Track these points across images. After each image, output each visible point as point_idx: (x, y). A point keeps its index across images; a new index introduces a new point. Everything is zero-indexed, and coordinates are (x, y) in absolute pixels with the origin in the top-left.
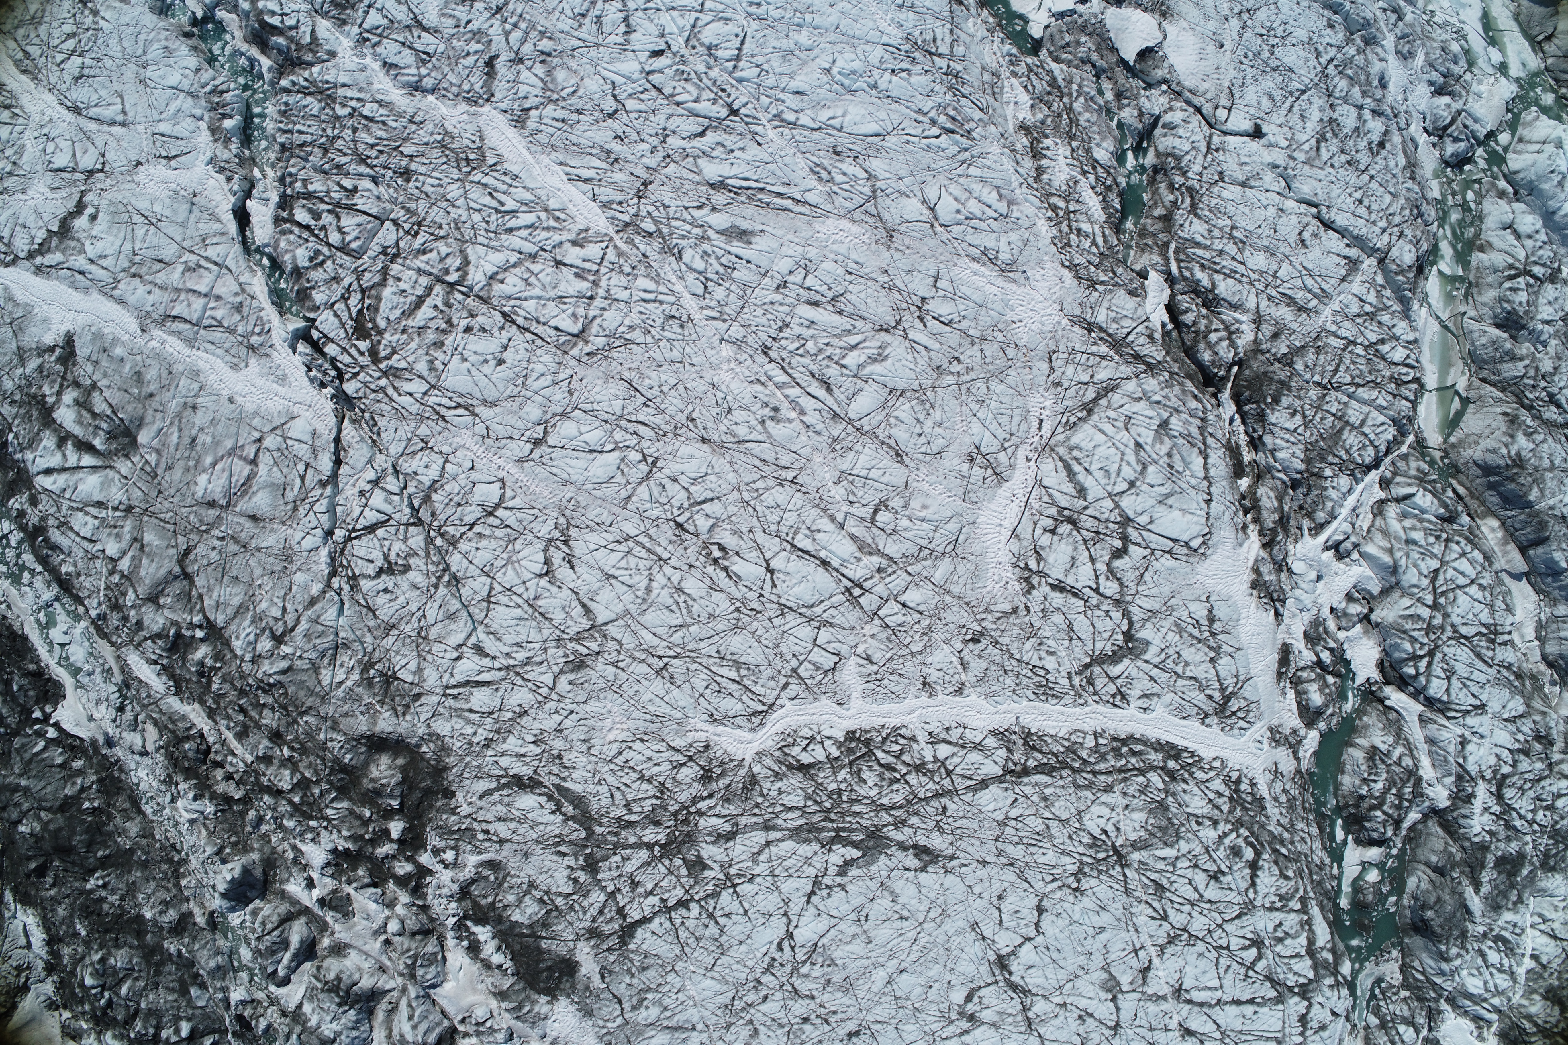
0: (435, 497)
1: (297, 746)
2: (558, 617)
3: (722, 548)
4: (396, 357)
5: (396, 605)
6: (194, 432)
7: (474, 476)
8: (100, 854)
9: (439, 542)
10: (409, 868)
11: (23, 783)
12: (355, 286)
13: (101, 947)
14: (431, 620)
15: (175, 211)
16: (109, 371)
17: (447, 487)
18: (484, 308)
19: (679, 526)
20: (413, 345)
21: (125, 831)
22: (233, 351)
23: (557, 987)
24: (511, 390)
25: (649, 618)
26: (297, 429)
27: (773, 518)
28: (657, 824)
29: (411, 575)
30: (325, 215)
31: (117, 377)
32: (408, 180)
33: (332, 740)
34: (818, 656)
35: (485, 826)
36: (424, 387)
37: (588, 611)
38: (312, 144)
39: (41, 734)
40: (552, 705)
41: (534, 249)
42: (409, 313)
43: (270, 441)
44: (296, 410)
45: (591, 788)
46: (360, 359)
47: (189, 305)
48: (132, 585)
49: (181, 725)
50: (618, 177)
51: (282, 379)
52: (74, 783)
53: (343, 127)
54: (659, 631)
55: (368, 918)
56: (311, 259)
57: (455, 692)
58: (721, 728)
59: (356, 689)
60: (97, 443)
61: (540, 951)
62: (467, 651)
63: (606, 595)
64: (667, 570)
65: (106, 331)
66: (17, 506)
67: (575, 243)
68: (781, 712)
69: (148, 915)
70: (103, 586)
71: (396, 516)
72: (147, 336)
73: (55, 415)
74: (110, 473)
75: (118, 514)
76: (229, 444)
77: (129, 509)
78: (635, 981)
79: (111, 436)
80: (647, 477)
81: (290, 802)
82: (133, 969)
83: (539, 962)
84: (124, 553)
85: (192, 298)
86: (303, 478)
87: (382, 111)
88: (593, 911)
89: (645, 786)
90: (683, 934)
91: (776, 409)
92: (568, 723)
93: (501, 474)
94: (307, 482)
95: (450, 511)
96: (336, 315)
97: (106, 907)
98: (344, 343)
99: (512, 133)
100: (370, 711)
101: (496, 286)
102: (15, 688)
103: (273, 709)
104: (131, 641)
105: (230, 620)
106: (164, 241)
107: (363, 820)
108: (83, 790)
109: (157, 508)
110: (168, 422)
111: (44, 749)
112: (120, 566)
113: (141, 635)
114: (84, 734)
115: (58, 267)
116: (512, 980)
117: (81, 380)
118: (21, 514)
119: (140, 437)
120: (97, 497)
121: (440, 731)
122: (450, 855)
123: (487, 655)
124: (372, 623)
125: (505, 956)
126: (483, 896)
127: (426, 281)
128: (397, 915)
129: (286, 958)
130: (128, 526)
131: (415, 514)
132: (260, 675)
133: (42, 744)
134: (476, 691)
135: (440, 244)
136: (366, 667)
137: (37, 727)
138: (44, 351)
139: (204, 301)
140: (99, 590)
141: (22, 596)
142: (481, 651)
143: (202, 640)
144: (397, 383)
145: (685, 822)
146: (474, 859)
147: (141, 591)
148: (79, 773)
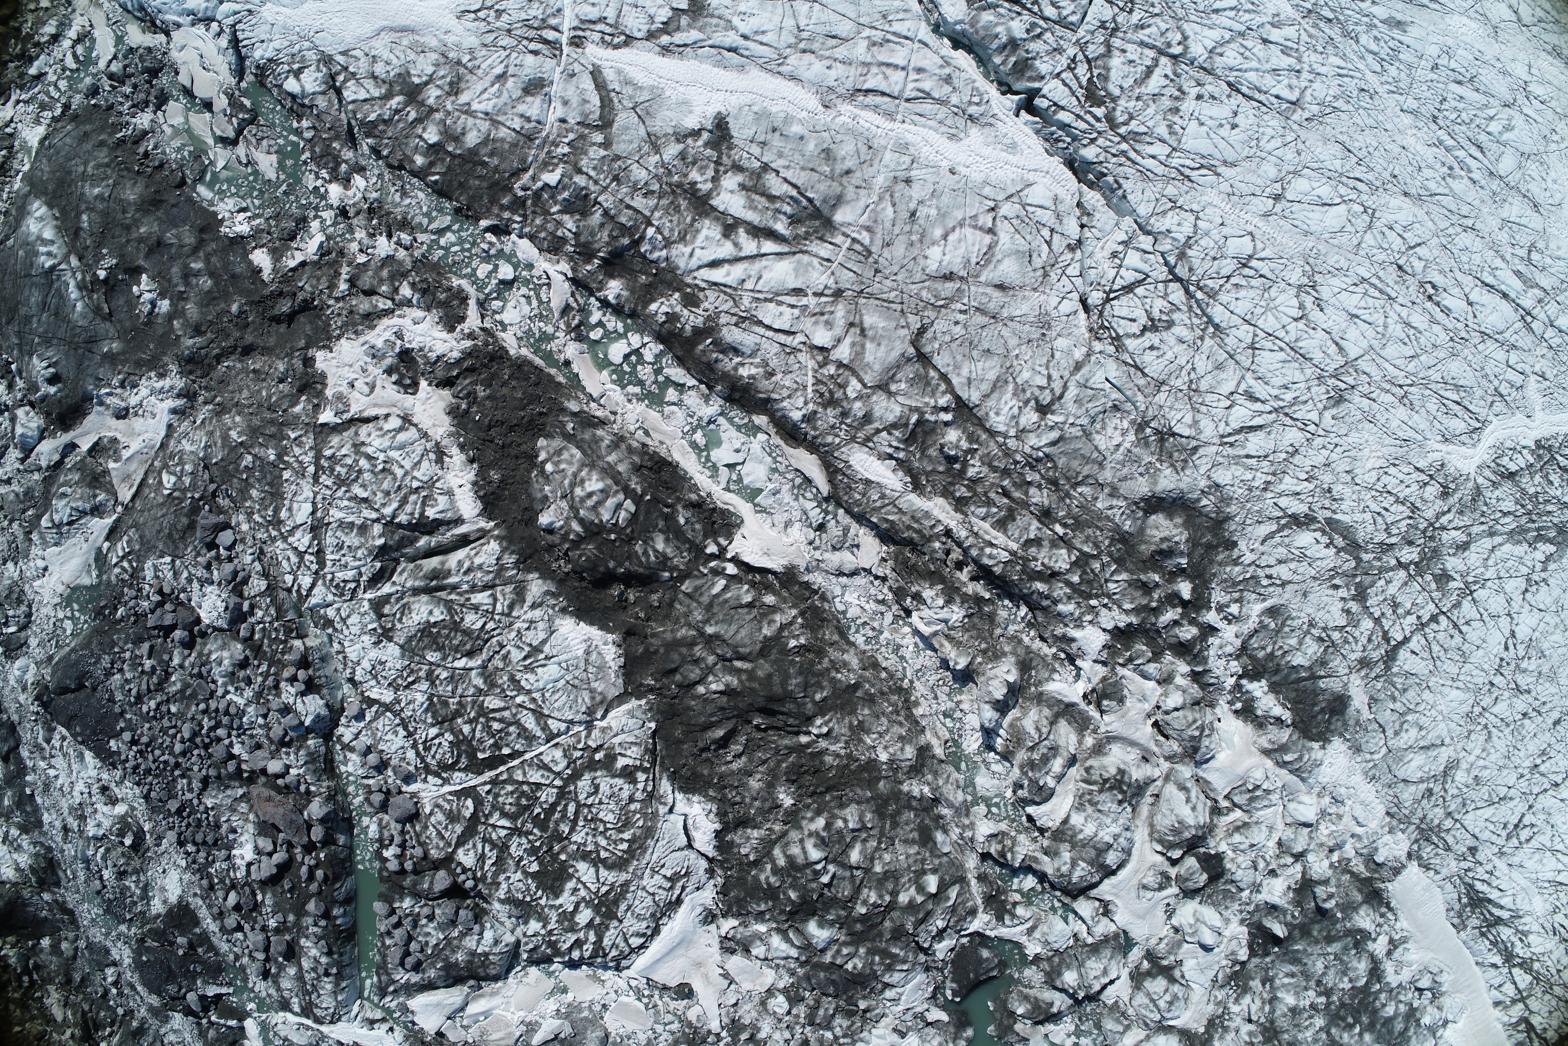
0: (1190, 252)
1: (1070, 522)
2: (1318, 356)
3: (1434, 287)
4: (1134, 123)
5: (1164, 361)
6: (912, 206)
7: (1226, 231)
8: (818, 697)
9: (1199, 295)
10: (1194, 631)
11: (710, 630)
12: (1080, 57)
13: (818, 813)
14: (1201, 371)
16: (786, 152)
17: (1203, 242)
18: (1210, 78)
19: (1400, 268)
20: (1151, 111)
21: (845, 664)
23: (1328, 729)
24: (1247, 152)
25: (1389, 352)
26: (1037, 195)
27: (1464, 259)
28: (1410, 543)
29: (1176, 330)
31: (797, 156)
33: (1111, 507)
34: (1511, 375)
35: (1268, 571)
36: (1168, 150)
37: (1341, 349)
40: (1318, 441)
41: (1242, 29)
42: (1139, 82)
43: (1007, 209)
44: (1031, 177)
45: (1358, 517)
46: (1098, 125)
47: (886, 78)
48: (854, 373)
49: (927, 523)
51: (1012, 147)
52: (771, 622)
54: (1398, 362)
55: (1144, 698)
56: (1028, 32)
57: (1231, 439)
58: (1451, 447)
59: (1136, 450)
60: (781, 227)
61: (1316, 692)
62: (1240, 399)
63: (1353, 333)
64: (1397, 308)
65: (774, 110)
66: (663, 309)
67: (1273, 26)
68: (1491, 427)
69: (884, 757)
70: (810, 381)
71: (1154, 275)
72: (832, 113)
73: (714, 202)
74: (806, 258)
75: (823, 299)
76: (959, 215)
77: (838, 294)
78: (1398, 706)
79: (794, 220)
80: (1370, 227)
81: (1069, 584)
82: (864, 828)
83: (1315, 704)
84: (839, 341)
85: (889, 71)
86: (1049, 243)
88: (1364, 640)
89: (1401, 508)
90: (1435, 648)
91: (1451, 169)
92: (1334, 456)
93: (1250, 228)
94: (1055, 247)
95: (1207, 264)
96: (1065, 84)
97: (828, 759)
98: (1078, 110)
100: (1150, 471)
101: (1218, 59)
102: (682, 521)
103: (1039, 487)
104: (853, 439)
105: (986, 396)
106: (835, 17)
107: (1146, 588)
108: (782, 627)
109: (875, 288)
110: (875, 198)
111: (726, 588)
112: (836, 355)
113: (869, 429)
114: (775, 564)
115: (695, 45)
116: (1288, 731)
117: (745, 163)
118: (672, 317)
119: (839, 217)
120: (792, 284)
121: (1221, 481)
122: (1234, 609)
123: (1257, 400)
124: (1142, 382)
125: (1284, 706)
126: (1262, 647)
127: (1151, 53)
128: (1178, 687)
129: (1057, 765)
130: (840, 311)
131: (1171, 271)
132: (1027, 450)
133: (721, 583)
134: (1250, 436)
135: (1157, 20)
136: (1140, 427)
137: (713, 564)
138: (686, 136)
139: (903, 74)
140: (805, 387)
141: (666, 417)
142: (1251, 397)
143: (946, 424)
144: (1138, 147)
145: (1432, 538)
146: (1258, 608)
147: (868, 379)
148: (773, 609)
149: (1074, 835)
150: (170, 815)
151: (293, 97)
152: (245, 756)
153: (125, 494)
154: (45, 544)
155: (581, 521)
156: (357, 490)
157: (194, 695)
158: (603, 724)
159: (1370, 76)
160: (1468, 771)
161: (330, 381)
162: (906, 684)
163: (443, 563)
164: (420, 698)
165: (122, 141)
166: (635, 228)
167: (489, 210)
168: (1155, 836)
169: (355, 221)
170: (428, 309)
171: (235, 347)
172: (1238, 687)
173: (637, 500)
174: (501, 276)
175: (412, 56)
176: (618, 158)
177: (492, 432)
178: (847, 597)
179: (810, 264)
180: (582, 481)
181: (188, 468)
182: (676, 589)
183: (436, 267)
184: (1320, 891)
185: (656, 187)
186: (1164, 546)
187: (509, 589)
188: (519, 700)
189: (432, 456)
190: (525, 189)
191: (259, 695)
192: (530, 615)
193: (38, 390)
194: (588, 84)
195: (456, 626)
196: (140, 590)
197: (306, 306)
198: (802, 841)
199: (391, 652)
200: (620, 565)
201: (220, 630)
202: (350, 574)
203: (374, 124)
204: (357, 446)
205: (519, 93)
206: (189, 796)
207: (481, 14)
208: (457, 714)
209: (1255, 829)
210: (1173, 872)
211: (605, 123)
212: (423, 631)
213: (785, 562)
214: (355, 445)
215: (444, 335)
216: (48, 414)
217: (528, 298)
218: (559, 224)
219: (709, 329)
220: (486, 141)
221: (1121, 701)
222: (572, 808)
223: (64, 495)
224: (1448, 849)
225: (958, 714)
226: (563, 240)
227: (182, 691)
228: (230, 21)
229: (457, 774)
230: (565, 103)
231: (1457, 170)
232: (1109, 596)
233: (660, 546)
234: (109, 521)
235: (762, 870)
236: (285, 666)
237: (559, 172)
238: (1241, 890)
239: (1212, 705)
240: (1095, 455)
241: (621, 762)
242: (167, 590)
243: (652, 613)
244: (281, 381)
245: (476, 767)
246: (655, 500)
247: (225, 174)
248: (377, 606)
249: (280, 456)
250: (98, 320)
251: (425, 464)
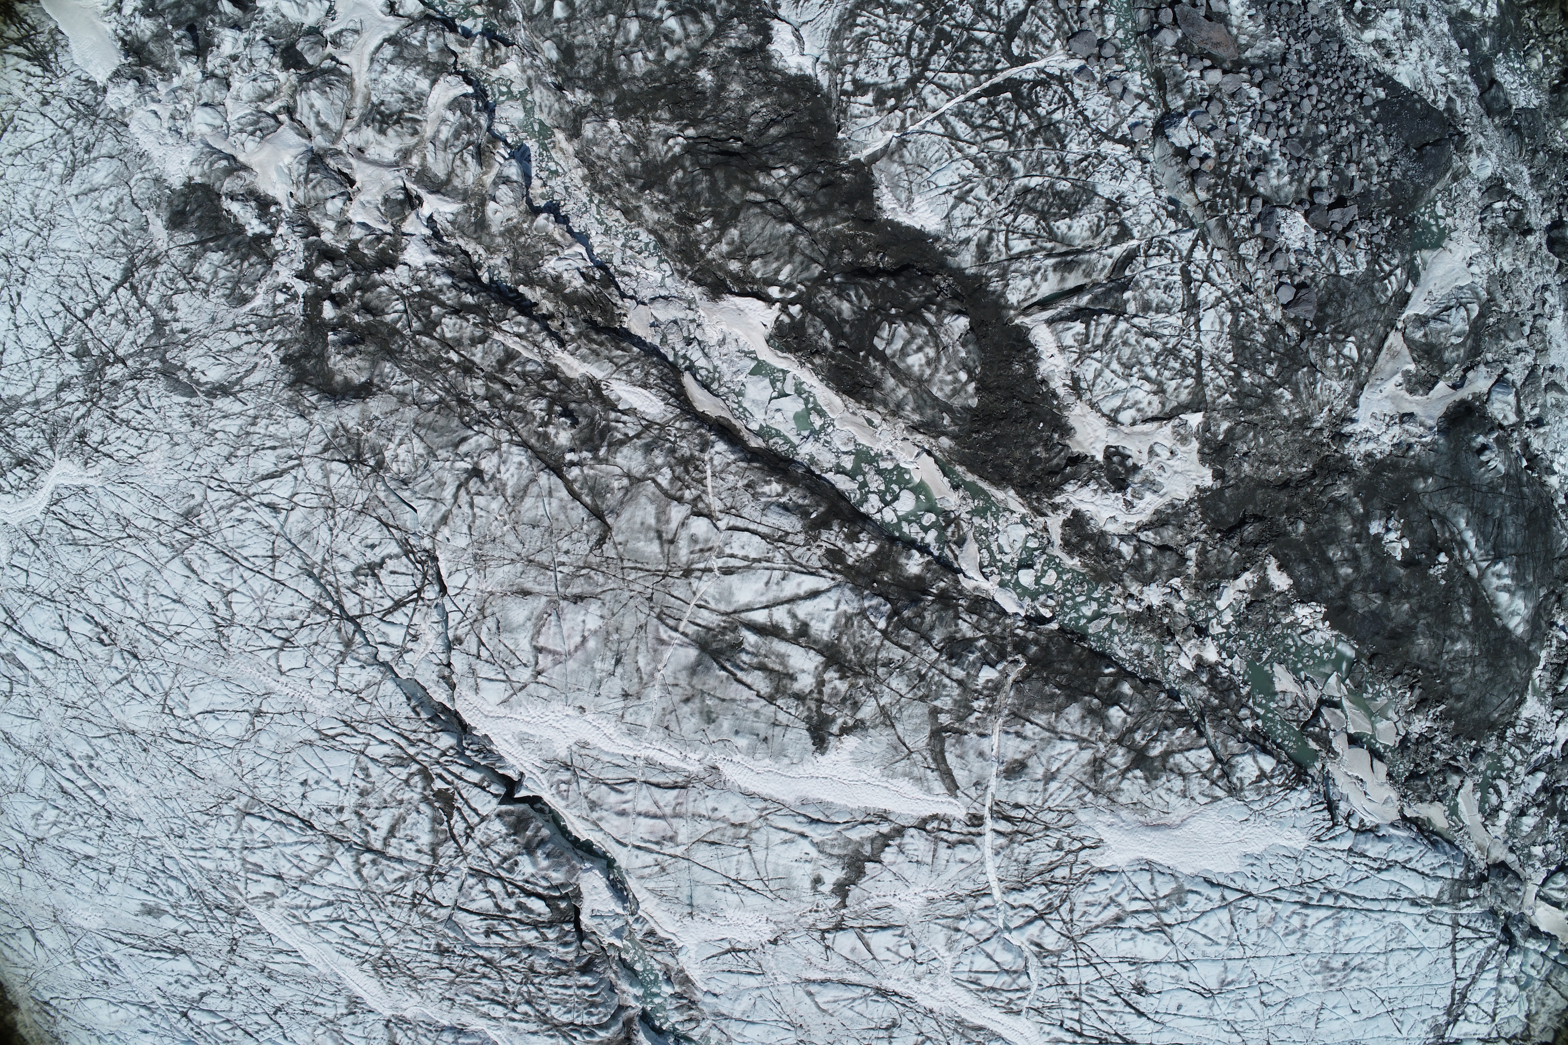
0: (341, 647)
1: (443, 365)
2: (210, 556)
3: (101, 641)
4: (404, 777)
5: (361, 534)
6: (619, 670)
7: (306, 674)
8: (680, 174)
9: (329, 605)
10: (318, 273)
11: (789, 227)
12: (462, 841)
13: (673, 65)
14: (324, 528)
15: (710, 896)
16: (752, 717)
17: (329, 659)
18: (332, 831)
19: (135, 657)
20: (388, 790)
21: (655, 208)
22: (589, 761)
23: (187, 196)
24: (290, 758)
25: (142, 569)
26: (496, 693)
27: (73, 674)
28: (114, 383)
30: (512, 908)
31: (740, 713)
32: (438, 945)
33: (404, 383)
34: (22, 561)
36: (368, 752)
37: (189, 567)
38: (548, 976)
39: (790, 287)
40: (206, 471)
41: (303, 888)
42: (402, 819)
43: (524, 675)
44: (502, 711)
45: (165, 402)
46: (440, 771)
47: (656, 804)
48: (665, 493)
49: (584, 351)
50: (255, 956)
51: (524, 740)
52: (731, 243)
53: (520, 993)
54: (133, 560)
55: (364, 205)
56: (516, 863)
57: (291, 463)
58: (79, 482)
59: (383, 441)
60: (750, 638)
61: (198, 230)
62: (284, 504)
63: (178, 583)
64: (136, 616)
65: (767, 761)
66: (863, 547)
67: (272, 895)
68: (42, 508)
69: (613, 123)
70: (709, 482)
71: (375, 622)
72: (707, 762)
73: (820, 659)
74: (723, 607)
75: (701, 566)
76: (572, 665)
77: (687, 573)
78: (120, 227)
79: (738, 646)
81: (442, 304)
82: (627, 55)
83: (200, 218)
84: (683, 524)
85: (653, 810)
86: (481, 643)
87: (484, 1009)
88: (155, 284)
89: (124, 416)
90: (86, 285)
91: (91, 766)
92: (190, 459)
93: (283, 679)
94: (474, 639)
95: (323, 637)
96: (475, 810)
97: (666, 115)
98: (461, 784)
99: (359, 992)
100: (369, 423)
101: (325, 852)
102: (826, 333)
103: (476, 397)
104: (662, 427)
105: (533, 480)
106: (714, 865)
107: (366, 308)
108: (719, 240)
109: (650, 581)
110: (658, 675)
111: (778, 271)
112: (685, 509)
113: (647, 438)
114: (732, 302)
115: (853, 824)
116: (224, 190)
117: (792, 702)
118: (852, 538)
119: (692, 653)
120: (734, 579)
121: (298, 420)
122: (281, 298)
123: (267, 506)
124: (381, 511)
125: (229, 212)
126: (252, 266)
127: (392, 851)
128: (332, 218)
129: (445, 133)
130: (683, 553)
131: (358, 626)
132: (489, 431)
133: (781, 277)
134: (272, 469)
135: (387, 888)
136: (380, 465)
137: (793, 294)
138: (855, 727)
139: (640, 808)
140: (714, 475)
141: (852, 439)
142: (273, 508)
143: (572, 450)
144: (398, 752)
145: (94, 391)
146: (257, 302)
147: (651, 487)
148: (730, 256)
149: (424, 70)
150: (1317, 30)
151: (1265, 751)
152: (1246, 86)
153: (1395, 339)
154: (1472, 288)
155: (926, 323)
156: (1156, 345)
157: (1303, 142)
158: (890, 134)
159: (175, 852)
160: (52, 174)
161: (1195, 456)
162: (597, 198)
163: (1063, 279)
164: (1073, 146)
165: (1440, 701)
166: (898, 627)
167: (1050, 639)
168: (347, 80)
169: (1187, 621)
170: (1103, 534)
171: (1297, 487)
172: (274, 227)
173: (873, 351)
174: (1031, 571)
175: (1145, 799)
176: (922, 699)
177: (1025, 411)
178: (658, 276)
179: (718, 601)
180: (929, 363)
181: (1331, 363)
182: (827, 266)
183: (1099, 578)
184: (189, 46)
185: (881, 671)
186: (351, 349)
187: (994, 257)
188: (974, 150)
189: (1084, 385)
190: (1016, 662)
191: (1237, 143)
192: (970, 232)
193: (1497, 440)
194: (960, 775)
195: (1043, 216)
196: (1369, 243)
197: (1229, 532)
198: (687, 36)
199: (1106, 187)
200: (884, 285)
201: (1283, 207)
202: (1154, 262)
203: (1178, 724)
204: (1160, 390)
205: (1030, 762)
206: (1299, 47)
207: (1078, 845)
208: (1035, 133)
209: (252, 96)
210: (330, 49)
211: (938, 734)
212: (1076, 210)
213: (723, 303)
214: (1163, 391)
215: (1083, 507)
216: (1484, 416)
217: (1002, 552)
218: (976, 627)
219: (814, 528)
220: (1059, 711)
221: (386, 200)
222: (914, 51)
223: (1458, 335)
224: (68, 101)
225: (544, 175)
226: (970, 611)
227: (1316, 145)
228: (1339, 830)
229: (1031, 77)
230: (981, 754)
231: (84, 764)
232: (403, 297)
233: (845, 306)
234: (1409, 312)
235: (725, 10)
236: (1213, 172)
237: (981, 680)
238: (265, 39)
239: (299, 207)
240: (422, 433)
241: (869, 98)
242: (1341, 243)
243: (850, 242)
244: (1245, 454)
245: (1012, 85)
246: (854, 352)
247: (1327, 669)
248: (1124, 233)
249: (1238, 375)
250: (1441, 511)
251: (1090, 376)
